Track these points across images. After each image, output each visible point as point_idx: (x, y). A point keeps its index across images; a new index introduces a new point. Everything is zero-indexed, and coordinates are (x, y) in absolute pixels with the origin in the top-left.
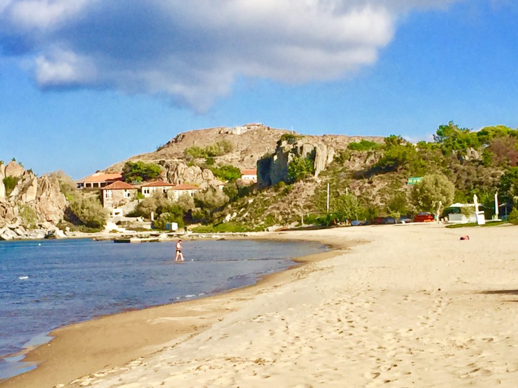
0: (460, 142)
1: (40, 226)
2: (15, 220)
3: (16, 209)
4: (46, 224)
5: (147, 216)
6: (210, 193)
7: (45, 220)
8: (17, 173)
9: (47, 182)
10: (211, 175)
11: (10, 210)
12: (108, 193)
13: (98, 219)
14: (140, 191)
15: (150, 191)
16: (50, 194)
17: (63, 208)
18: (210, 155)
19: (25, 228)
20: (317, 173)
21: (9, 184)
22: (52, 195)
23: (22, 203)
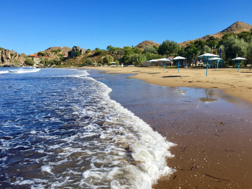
0: (112, 50)
1: (19, 64)
2: (13, 63)
3: (13, 60)
4: (20, 64)
5: (43, 63)
6: (57, 59)
8: (13, 53)
9: (20, 55)
10: (57, 56)
11: (12, 61)
12: (34, 59)
13: (32, 63)
14: (41, 58)
15: (43, 58)
17: (24, 61)
18: (56, 52)
19: (15, 65)
20: (82, 55)
21: (12, 55)
22: (22, 58)
23: (15, 59)
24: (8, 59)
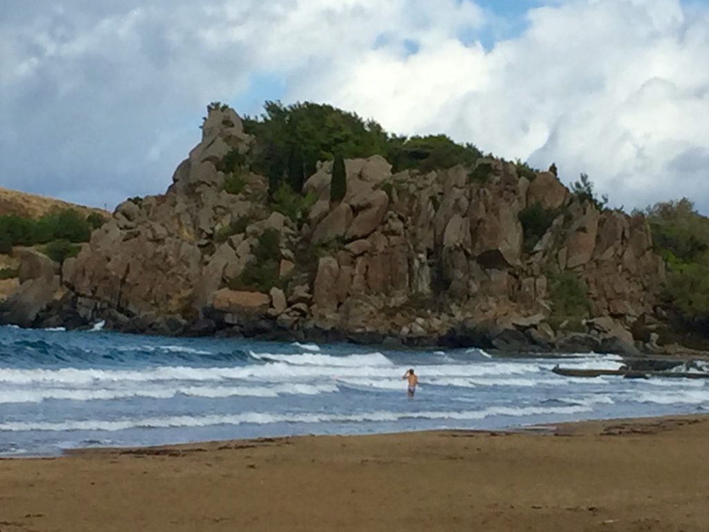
1: (591, 326)
2: (535, 308)
3: (542, 282)
4: (604, 321)
7: (605, 312)
8: (556, 201)
11: (526, 284)
16: (623, 253)
19: (555, 328)
21: (533, 224)
22: (629, 255)
23: (558, 270)
24: (492, 260)
